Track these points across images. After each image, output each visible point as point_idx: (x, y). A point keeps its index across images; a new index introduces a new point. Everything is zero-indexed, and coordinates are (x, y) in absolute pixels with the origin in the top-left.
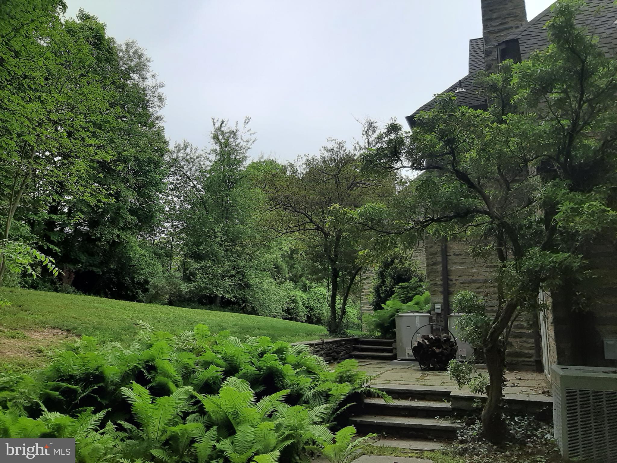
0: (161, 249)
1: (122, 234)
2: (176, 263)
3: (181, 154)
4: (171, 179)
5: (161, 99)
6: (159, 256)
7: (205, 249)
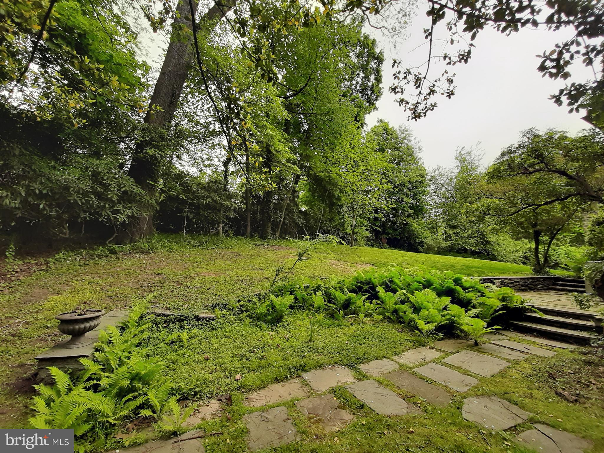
0: (430, 225)
1: (407, 219)
2: (440, 231)
3: (436, 173)
4: (432, 187)
5: (420, 149)
6: (429, 228)
7: (456, 223)
